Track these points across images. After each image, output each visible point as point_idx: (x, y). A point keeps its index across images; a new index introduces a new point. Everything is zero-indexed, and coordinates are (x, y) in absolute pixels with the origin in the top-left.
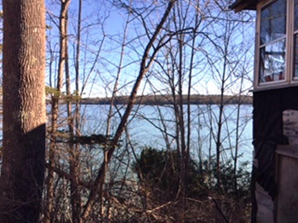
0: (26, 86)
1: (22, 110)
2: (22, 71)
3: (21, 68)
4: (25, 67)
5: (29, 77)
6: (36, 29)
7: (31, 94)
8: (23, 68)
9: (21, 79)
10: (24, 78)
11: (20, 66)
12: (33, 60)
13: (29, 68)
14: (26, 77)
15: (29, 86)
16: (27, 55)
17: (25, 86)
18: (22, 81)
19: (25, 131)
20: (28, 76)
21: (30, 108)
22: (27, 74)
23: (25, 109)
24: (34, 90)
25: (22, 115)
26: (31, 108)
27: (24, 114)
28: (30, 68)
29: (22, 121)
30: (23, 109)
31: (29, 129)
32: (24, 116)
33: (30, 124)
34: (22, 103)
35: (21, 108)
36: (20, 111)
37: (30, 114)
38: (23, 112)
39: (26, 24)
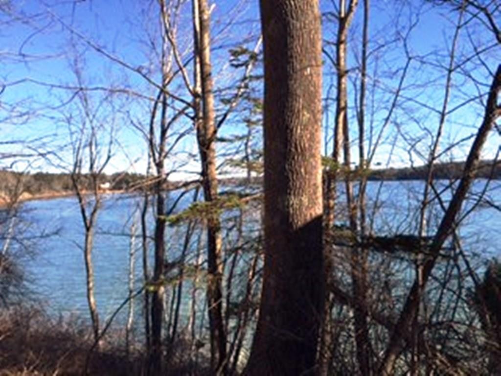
0: (296, 157)
1: (290, 194)
2: (289, 135)
3: (289, 131)
4: (295, 129)
5: (300, 143)
6: (309, 70)
7: (303, 170)
8: (292, 131)
9: (289, 147)
10: (293, 145)
11: (287, 127)
12: (304, 118)
13: (299, 131)
14: (296, 144)
15: (300, 157)
16: (296, 111)
17: (293, 158)
18: (290, 150)
19: (294, 226)
20: (298, 142)
21: (301, 191)
22: (296, 140)
23: (294, 194)
24: (306, 163)
25: (291, 203)
26: (303, 191)
27: (294, 200)
28: (301, 130)
29: (291, 211)
30: (292, 192)
31: (299, 223)
32: (293, 204)
33: (301, 215)
34: (291, 184)
35: (288, 191)
36: (288, 196)
37: (301, 200)
38: (292, 197)
39: (295, 64)
